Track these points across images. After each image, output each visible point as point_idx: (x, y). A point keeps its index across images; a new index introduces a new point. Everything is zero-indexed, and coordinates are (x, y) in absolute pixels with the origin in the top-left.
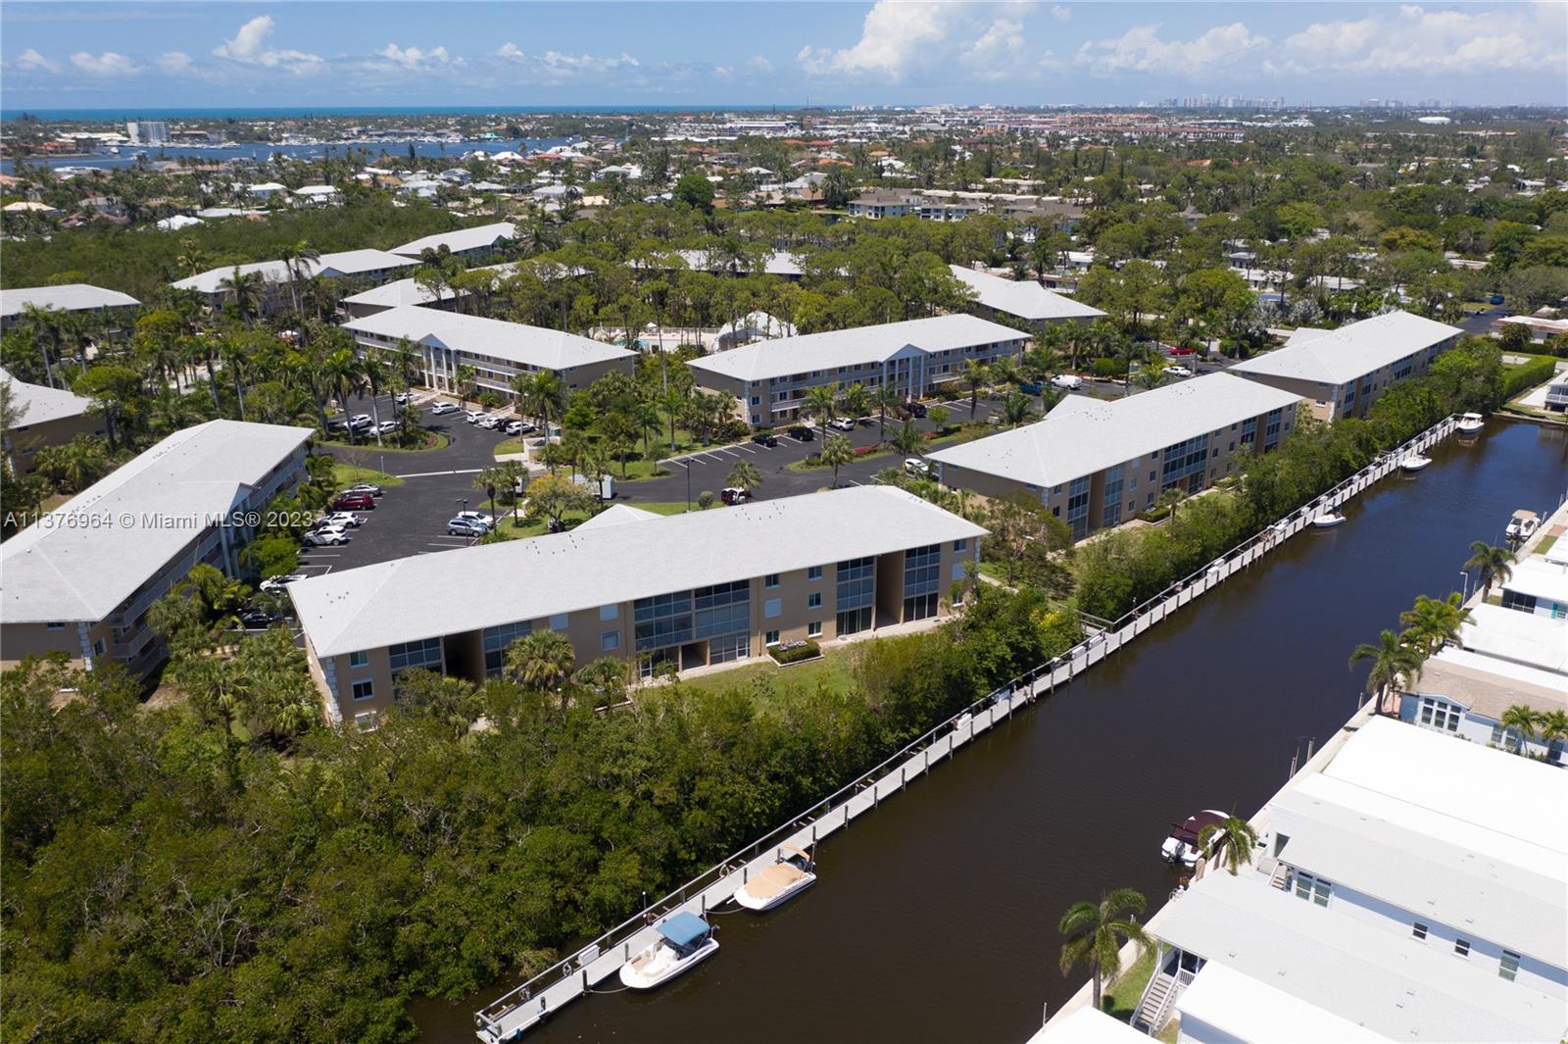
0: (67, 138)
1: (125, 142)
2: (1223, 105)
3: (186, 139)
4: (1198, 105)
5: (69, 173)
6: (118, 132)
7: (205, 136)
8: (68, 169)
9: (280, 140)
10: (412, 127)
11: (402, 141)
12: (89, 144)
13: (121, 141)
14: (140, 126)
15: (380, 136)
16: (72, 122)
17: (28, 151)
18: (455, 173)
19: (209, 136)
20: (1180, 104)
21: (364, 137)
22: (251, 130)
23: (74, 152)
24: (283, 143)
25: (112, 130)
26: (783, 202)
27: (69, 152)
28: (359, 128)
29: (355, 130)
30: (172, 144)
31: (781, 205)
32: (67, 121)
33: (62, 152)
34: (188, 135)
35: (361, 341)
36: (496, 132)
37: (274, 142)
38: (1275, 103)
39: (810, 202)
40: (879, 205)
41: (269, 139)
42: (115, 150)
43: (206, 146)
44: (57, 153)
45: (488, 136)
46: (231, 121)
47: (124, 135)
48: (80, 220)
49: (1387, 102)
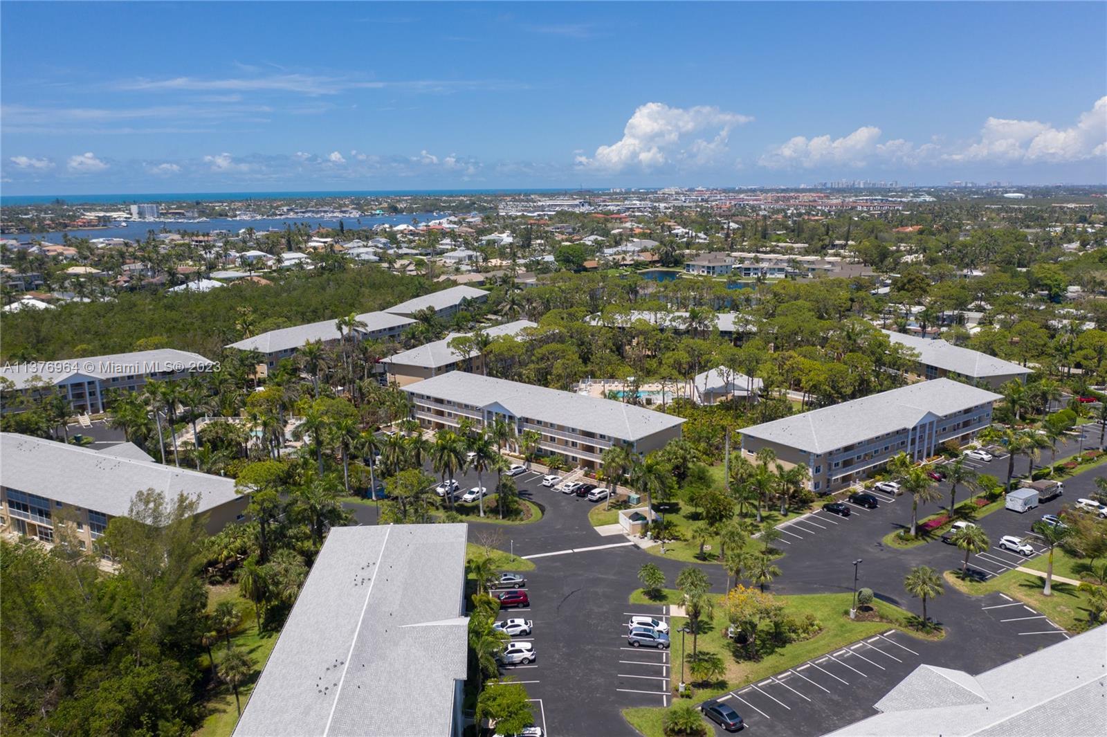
0: (91, 216)
1: (129, 218)
2: (857, 186)
3: (170, 216)
4: (840, 186)
5: (102, 243)
6: (124, 211)
7: (183, 214)
8: (101, 240)
9: (236, 216)
10: (322, 206)
11: (319, 216)
12: (105, 221)
13: (126, 218)
14: (139, 207)
15: (303, 212)
16: (91, 203)
17: (66, 226)
18: (379, 242)
19: (186, 213)
20: (829, 185)
21: (292, 214)
22: (214, 209)
23: (96, 226)
24: (238, 218)
25: (119, 210)
26: (632, 262)
27: (93, 226)
28: (288, 208)
29: (285, 209)
30: (162, 220)
31: (631, 265)
32: (86, 204)
33: (89, 226)
34: (170, 213)
35: (417, 402)
36: (381, 209)
37: (231, 217)
38: (891, 185)
39: (650, 262)
40: (711, 265)
41: (227, 215)
42: (124, 224)
43: (186, 221)
44: (85, 226)
45: (378, 212)
46: (198, 203)
47: (128, 214)
48: (125, 282)
49: (966, 183)
